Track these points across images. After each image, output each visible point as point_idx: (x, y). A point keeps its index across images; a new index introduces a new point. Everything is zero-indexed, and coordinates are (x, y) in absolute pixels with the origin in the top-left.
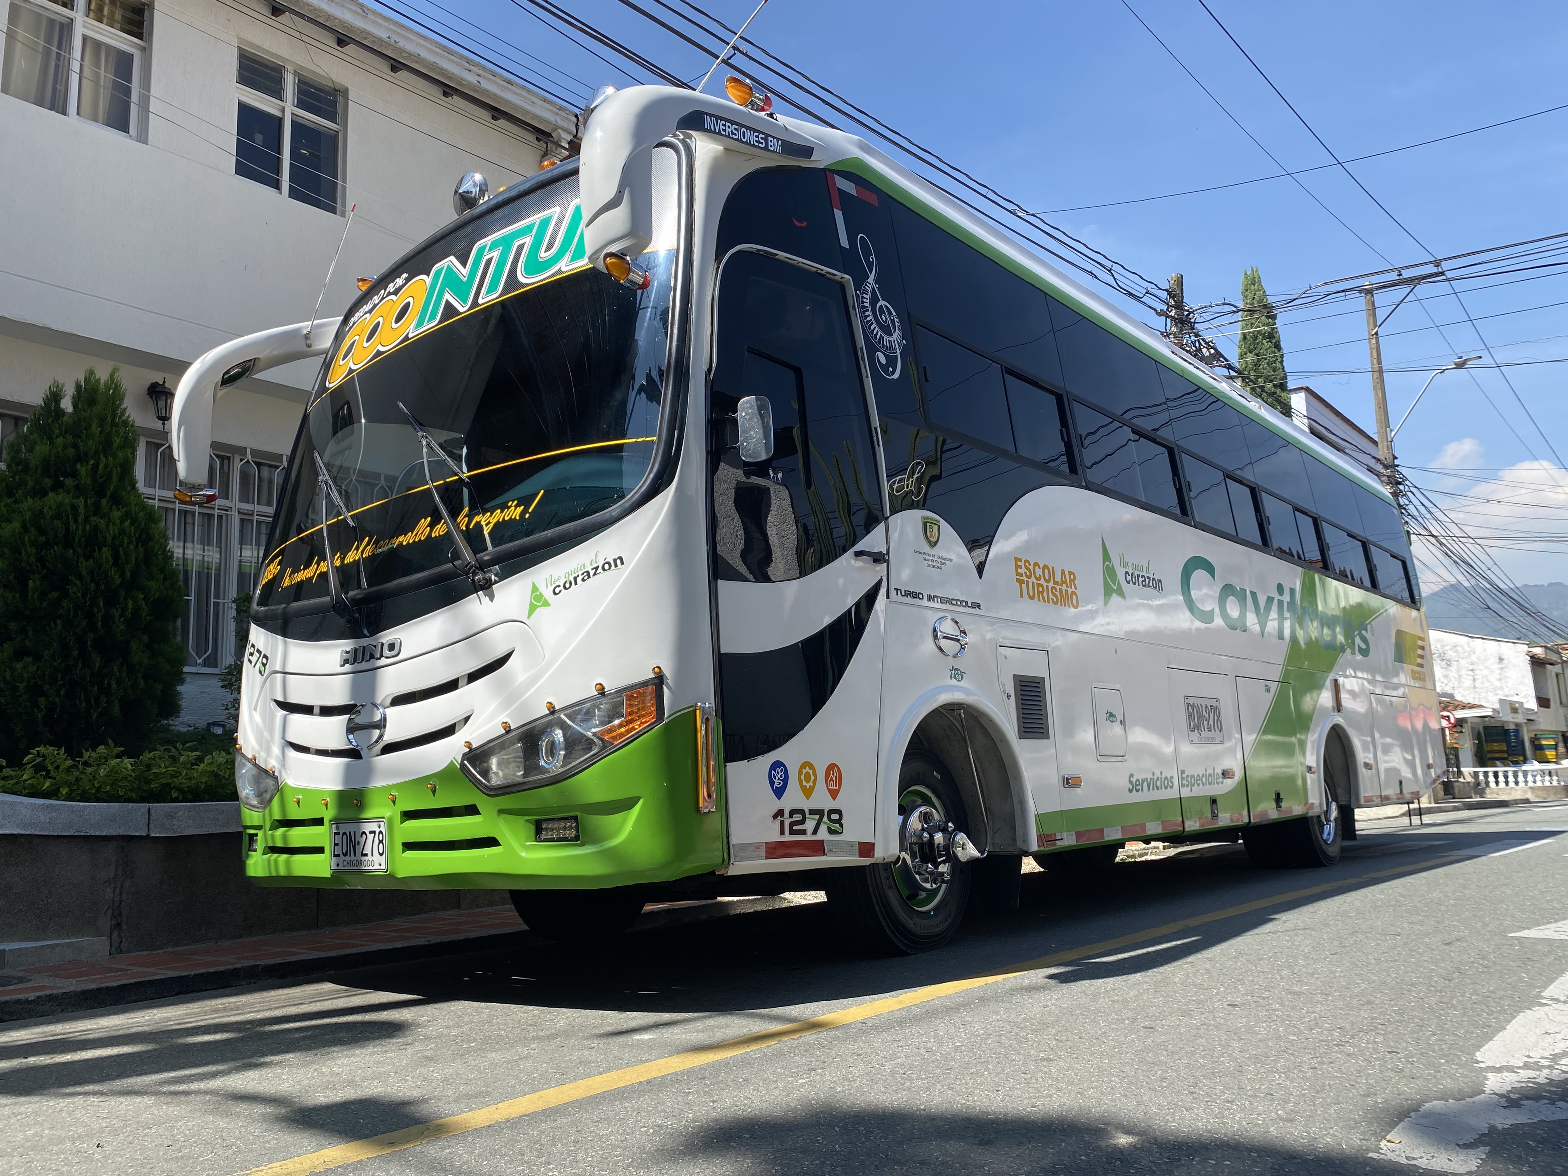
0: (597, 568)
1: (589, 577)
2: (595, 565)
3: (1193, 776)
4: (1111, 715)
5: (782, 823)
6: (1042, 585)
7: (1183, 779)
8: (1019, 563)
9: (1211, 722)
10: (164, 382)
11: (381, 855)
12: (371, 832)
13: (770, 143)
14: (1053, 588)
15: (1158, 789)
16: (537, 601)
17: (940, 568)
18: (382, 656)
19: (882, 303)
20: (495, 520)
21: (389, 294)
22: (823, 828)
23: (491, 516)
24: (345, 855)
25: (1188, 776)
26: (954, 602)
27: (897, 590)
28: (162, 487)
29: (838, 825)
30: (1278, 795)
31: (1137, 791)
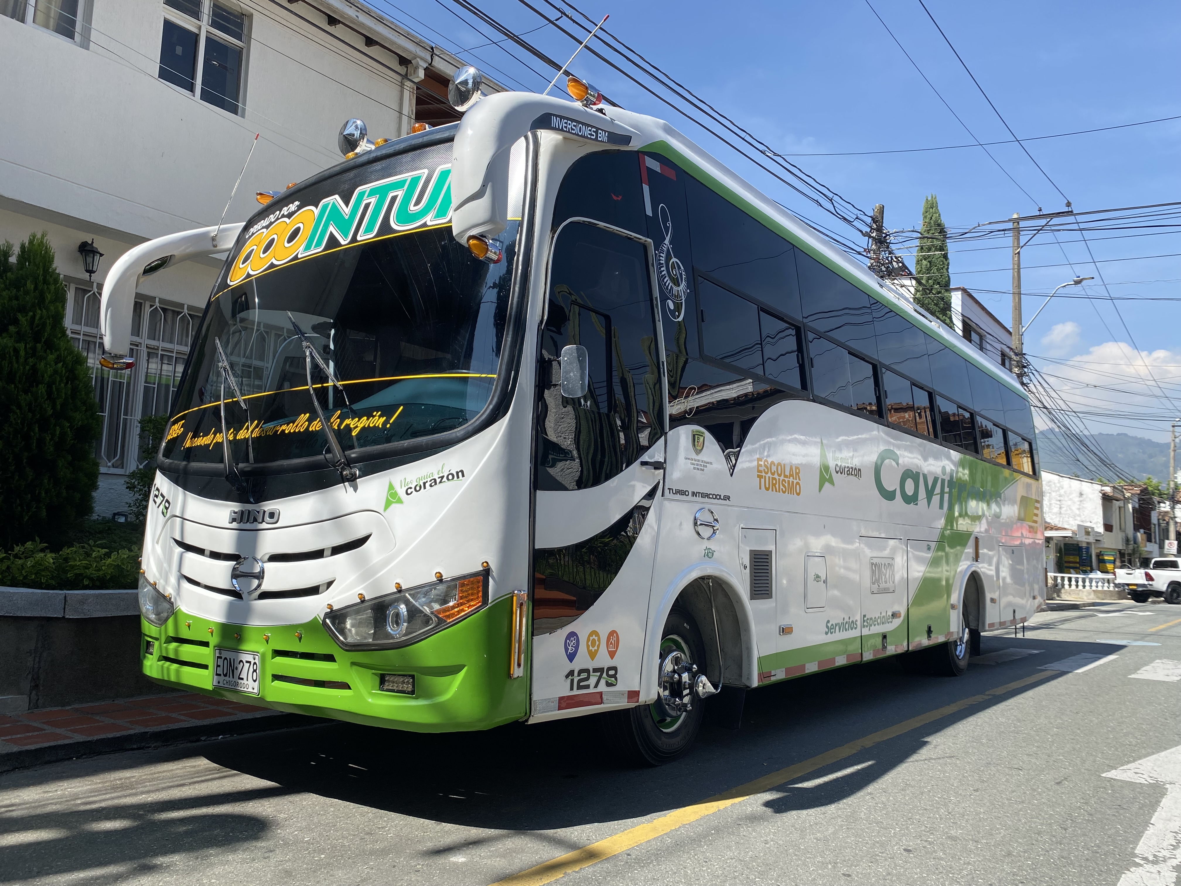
0: (442, 477)
1: (436, 484)
2: (441, 475)
3: (871, 619)
4: (818, 577)
5: (572, 681)
6: (775, 479)
7: (864, 621)
8: (760, 463)
9: (887, 576)
10: (93, 242)
11: (255, 681)
12: (247, 662)
13: (599, 135)
14: (783, 480)
15: (846, 630)
16: (392, 498)
17: (703, 470)
18: (263, 521)
19: (674, 260)
20: (362, 425)
21: (283, 216)
22: (603, 682)
23: (358, 421)
24: (225, 675)
25: (868, 619)
26: (711, 496)
27: (669, 489)
28: (86, 325)
29: (613, 679)
30: (929, 628)
31: (831, 633)
